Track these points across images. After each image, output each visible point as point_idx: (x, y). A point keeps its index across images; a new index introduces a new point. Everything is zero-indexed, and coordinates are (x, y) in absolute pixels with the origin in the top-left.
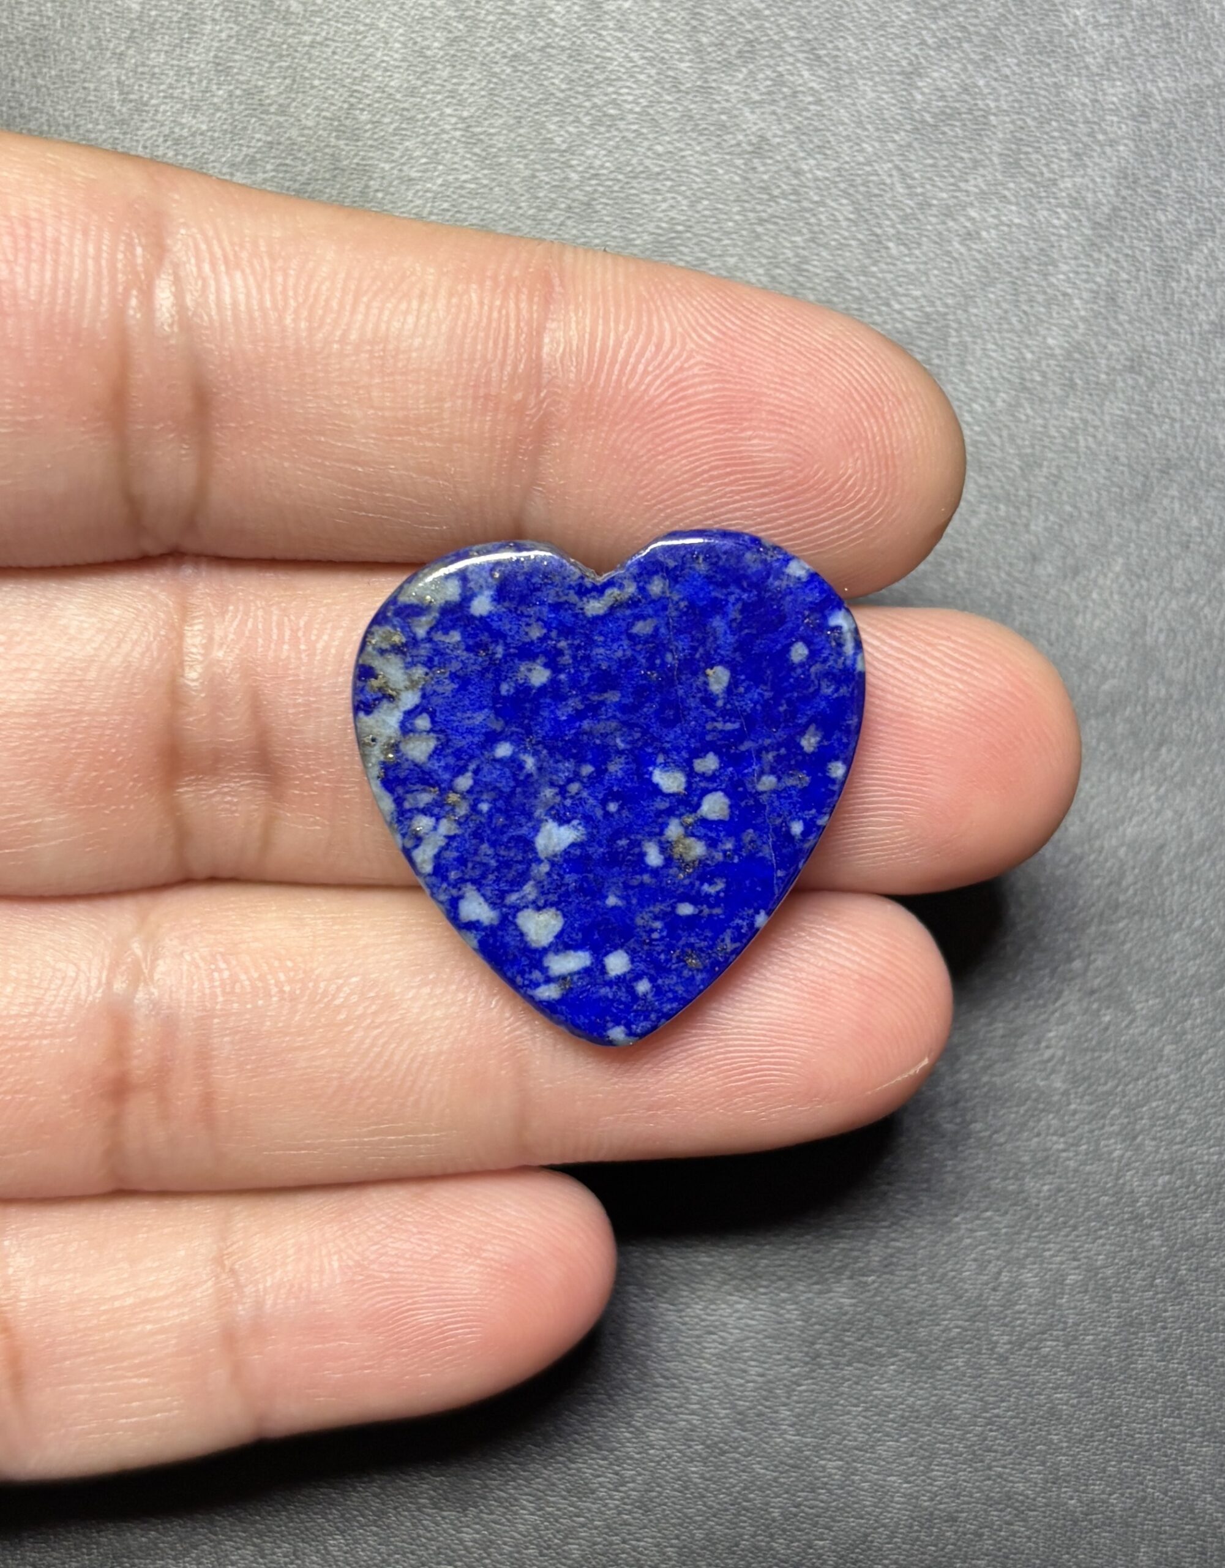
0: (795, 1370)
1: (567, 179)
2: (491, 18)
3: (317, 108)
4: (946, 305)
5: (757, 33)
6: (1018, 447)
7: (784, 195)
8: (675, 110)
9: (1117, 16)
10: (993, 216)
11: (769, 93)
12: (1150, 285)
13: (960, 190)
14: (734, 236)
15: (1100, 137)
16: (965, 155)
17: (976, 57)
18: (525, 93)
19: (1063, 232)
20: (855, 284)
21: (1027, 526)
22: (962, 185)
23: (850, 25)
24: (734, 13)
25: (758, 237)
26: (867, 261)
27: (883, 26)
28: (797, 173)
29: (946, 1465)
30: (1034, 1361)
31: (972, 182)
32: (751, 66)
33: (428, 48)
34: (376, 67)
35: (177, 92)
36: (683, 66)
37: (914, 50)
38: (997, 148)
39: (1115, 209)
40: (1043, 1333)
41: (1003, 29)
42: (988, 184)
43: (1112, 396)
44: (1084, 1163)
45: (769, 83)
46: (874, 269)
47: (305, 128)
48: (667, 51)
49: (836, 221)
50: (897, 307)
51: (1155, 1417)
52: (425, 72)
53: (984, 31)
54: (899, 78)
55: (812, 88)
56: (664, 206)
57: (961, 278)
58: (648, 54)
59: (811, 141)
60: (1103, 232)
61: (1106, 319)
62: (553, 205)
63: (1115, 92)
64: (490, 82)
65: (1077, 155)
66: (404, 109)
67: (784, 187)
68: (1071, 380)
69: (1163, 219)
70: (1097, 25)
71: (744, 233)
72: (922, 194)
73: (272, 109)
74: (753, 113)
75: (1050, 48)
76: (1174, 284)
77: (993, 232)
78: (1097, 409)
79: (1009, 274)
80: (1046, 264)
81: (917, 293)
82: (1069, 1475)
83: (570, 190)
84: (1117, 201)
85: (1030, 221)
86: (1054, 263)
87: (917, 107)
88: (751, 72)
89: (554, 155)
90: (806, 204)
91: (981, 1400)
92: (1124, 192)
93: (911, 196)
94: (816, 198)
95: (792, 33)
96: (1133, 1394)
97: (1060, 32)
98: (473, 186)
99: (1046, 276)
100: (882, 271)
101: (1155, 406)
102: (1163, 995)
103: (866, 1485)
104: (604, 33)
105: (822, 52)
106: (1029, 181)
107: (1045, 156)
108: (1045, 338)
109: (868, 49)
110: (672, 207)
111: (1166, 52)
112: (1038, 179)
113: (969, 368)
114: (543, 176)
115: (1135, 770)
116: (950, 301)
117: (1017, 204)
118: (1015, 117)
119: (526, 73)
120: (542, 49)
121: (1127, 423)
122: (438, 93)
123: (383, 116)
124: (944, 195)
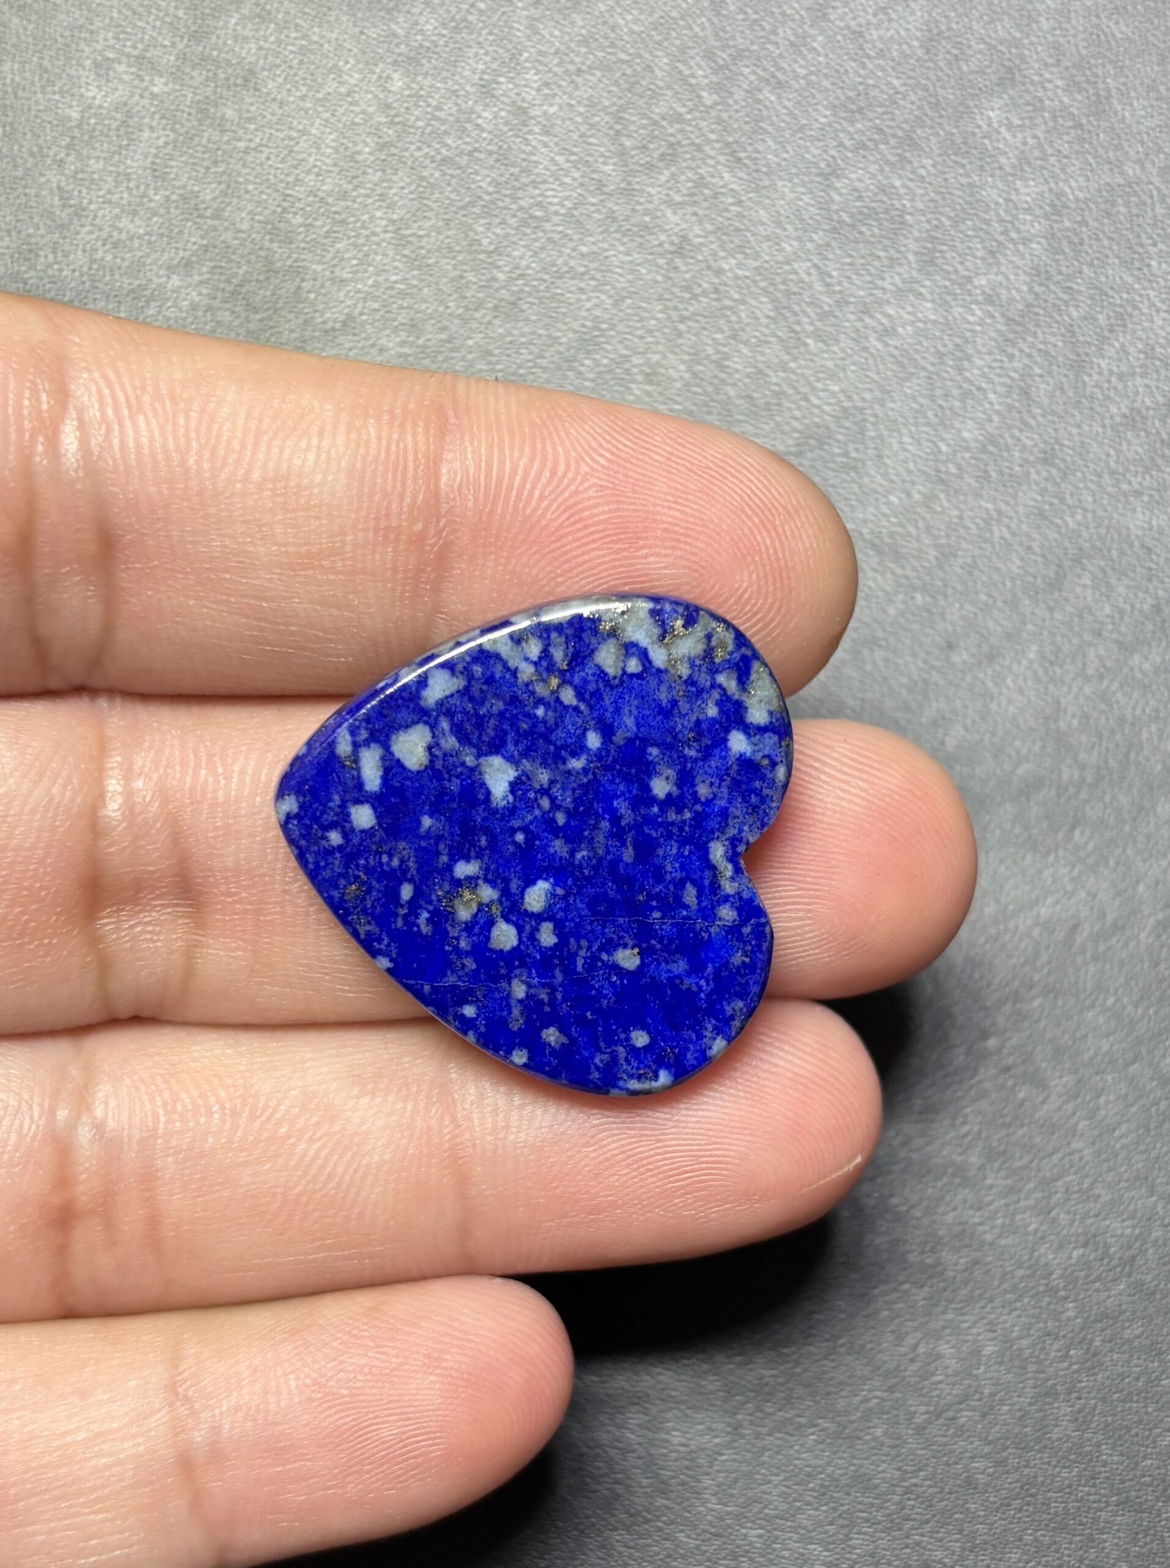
0: (717, 1441)
1: (494, 279)
2: (420, 124)
3: (251, 212)
4: (863, 400)
5: (679, 137)
6: (935, 538)
7: (705, 293)
8: (598, 211)
9: (1030, 118)
10: (909, 313)
11: (692, 195)
12: (1064, 379)
13: (877, 287)
14: (656, 334)
15: (1014, 235)
16: (881, 254)
17: (892, 159)
18: (453, 196)
19: (978, 328)
20: (774, 380)
21: (942, 614)
22: (879, 282)
23: (770, 129)
24: (656, 117)
25: (680, 335)
26: (786, 357)
27: (802, 129)
28: (719, 272)
29: (865, 1533)
30: (951, 1431)
31: (889, 280)
32: (673, 169)
33: (359, 153)
34: (308, 172)
35: (115, 198)
36: (608, 168)
37: (833, 152)
38: (913, 246)
39: (1029, 305)
40: (961, 1403)
41: (919, 131)
42: (904, 281)
43: (1025, 488)
44: (1000, 1236)
45: (690, 184)
46: (793, 365)
47: (239, 231)
48: (591, 155)
49: (757, 319)
50: (815, 401)
51: (1070, 1486)
52: (355, 177)
53: (900, 133)
54: (819, 179)
55: (732, 190)
56: (589, 305)
57: (878, 373)
58: (573, 158)
59: (732, 242)
60: (1018, 328)
61: (1019, 412)
62: (480, 305)
63: (1028, 190)
64: (419, 186)
65: (992, 253)
66: (335, 212)
67: (705, 285)
68: (985, 472)
69: (1075, 314)
70: (1010, 126)
71: (666, 330)
72: (840, 292)
73: (208, 213)
74: (675, 213)
75: (964, 149)
76: (1086, 378)
77: (909, 329)
78: (1012, 501)
79: (924, 369)
80: (960, 359)
81: (836, 388)
82: (986, 1543)
83: (497, 290)
84: (1030, 298)
85: (946, 318)
86: (969, 358)
87: (835, 207)
88: (673, 174)
89: (482, 257)
90: (727, 302)
91: (899, 1469)
92: (1038, 289)
93: (830, 293)
94: (737, 296)
95: (713, 137)
96: (1049, 1463)
97: (974, 134)
98: (402, 287)
99: (960, 370)
100: (800, 367)
101: (1068, 497)
102: (1076, 1071)
103: (786, 1553)
104: (530, 137)
105: (742, 155)
106: (944, 278)
107: (960, 255)
108: (959, 431)
109: (787, 152)
110: (596, 306)
111: (1077, 152)
112: (953, 277)
113: (888, 461)
114: (470, 277)
115: (1049, 852)
116: (867, 396)
117: (933, 301)
118: (930, 216)
119: (453, 176)
120: (470, 154)
121: (1042, 514)
122: (368, 196)
123: (315, 219)
124: (861, 293)
